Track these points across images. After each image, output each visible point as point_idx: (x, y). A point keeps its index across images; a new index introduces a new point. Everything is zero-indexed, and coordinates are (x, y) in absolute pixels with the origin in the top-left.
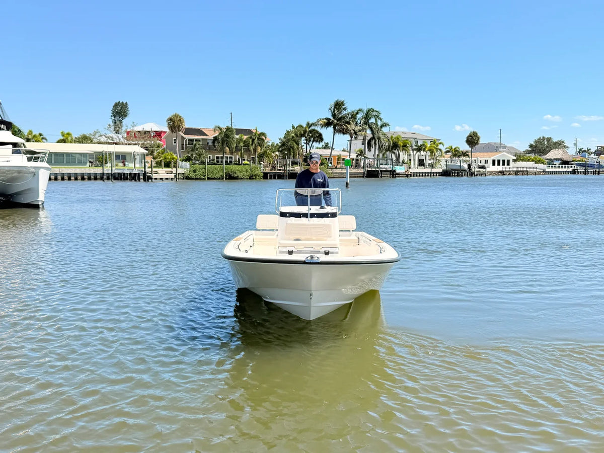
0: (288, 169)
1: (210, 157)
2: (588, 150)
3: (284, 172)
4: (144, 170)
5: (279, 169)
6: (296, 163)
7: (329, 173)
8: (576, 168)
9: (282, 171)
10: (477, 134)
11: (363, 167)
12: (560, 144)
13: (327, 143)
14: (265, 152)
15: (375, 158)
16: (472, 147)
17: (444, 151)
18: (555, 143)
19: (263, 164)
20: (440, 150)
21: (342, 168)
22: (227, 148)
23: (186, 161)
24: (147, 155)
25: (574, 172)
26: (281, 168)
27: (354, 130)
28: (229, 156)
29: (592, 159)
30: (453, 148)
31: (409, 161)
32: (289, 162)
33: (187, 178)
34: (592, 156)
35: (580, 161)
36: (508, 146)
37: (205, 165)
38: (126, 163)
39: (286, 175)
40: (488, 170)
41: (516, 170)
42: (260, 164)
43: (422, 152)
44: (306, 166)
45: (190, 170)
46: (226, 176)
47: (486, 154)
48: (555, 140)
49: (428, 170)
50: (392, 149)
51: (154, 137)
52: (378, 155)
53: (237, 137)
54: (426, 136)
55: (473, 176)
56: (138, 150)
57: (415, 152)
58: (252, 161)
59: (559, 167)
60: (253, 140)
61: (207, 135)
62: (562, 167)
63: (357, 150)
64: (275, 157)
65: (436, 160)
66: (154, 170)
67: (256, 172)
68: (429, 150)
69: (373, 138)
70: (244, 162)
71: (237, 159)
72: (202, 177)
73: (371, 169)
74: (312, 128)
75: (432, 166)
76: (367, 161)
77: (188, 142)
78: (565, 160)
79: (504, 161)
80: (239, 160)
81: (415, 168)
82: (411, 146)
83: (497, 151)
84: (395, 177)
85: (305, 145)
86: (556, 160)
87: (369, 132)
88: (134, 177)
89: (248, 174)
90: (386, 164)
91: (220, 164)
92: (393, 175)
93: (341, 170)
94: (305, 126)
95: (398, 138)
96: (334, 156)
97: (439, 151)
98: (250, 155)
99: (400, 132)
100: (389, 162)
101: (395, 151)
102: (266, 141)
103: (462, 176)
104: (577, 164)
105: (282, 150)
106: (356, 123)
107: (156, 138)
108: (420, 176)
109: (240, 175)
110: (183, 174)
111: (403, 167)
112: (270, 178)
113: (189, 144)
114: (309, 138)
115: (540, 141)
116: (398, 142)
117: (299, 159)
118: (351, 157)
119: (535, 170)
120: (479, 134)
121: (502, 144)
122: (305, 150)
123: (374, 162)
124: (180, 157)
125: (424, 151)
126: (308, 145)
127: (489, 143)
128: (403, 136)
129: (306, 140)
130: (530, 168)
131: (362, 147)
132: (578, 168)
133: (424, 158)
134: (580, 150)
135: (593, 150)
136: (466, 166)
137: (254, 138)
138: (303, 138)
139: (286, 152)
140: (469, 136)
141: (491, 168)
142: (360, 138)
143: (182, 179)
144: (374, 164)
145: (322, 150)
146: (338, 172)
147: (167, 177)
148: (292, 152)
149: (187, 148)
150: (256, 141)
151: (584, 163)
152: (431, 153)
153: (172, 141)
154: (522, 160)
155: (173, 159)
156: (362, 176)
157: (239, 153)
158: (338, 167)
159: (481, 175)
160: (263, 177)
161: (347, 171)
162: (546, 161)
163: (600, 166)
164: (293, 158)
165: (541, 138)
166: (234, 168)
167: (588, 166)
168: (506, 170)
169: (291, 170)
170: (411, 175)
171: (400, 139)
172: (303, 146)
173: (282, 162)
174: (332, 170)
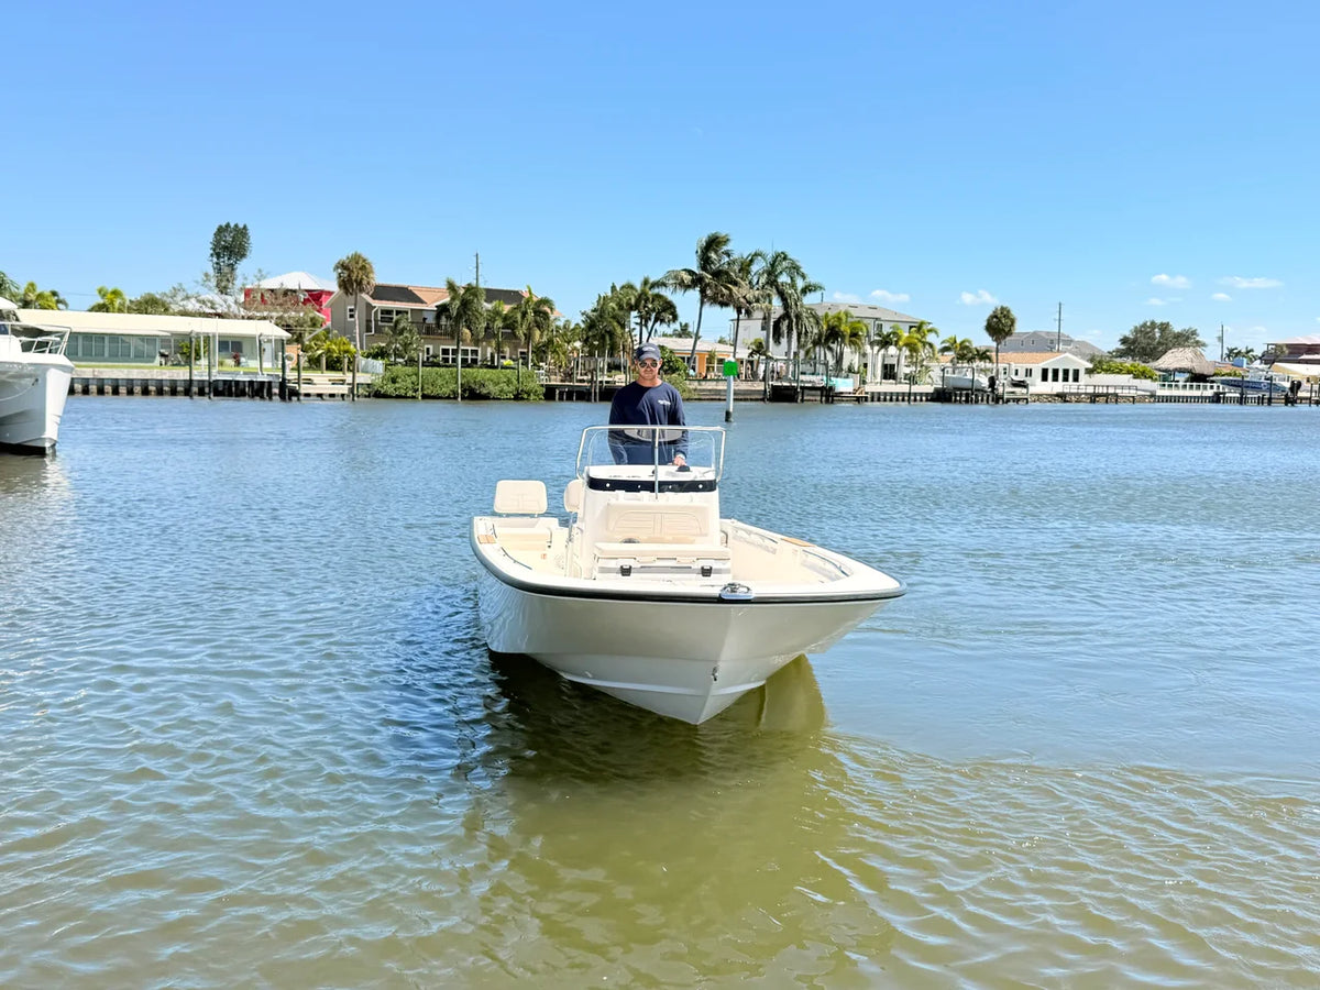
0: (599, 379)
1: (428, 349)
2: (1248, 352)
3: (591, 386)
4: (281, 374)
5: (581, 379)
6: (618, 367)
7: (690, 391)
8: (1221, 390)
9: (586, 384)
10: (1008, 311)
11: (764, 379)
12: (1188, 338)
13: (686, 325)
14: (550, 341)
15: (789, 360)
16: (998, 341)
17: (938, 346)
18: (1178, 336)
19: (545, 367)
20: (931, 345)
21: (717, 380)
22: (467, 331)
23: (375, 357)
24: (289, 342)
25: (1217, 399)
26: (585, 378)
27: (745, 298)
28: (470, 348)
29: (1256, 371)
30: (958, 341)
31: (862, 368)
32: (603, 362)
33: (378, 395)
34: (1257, 364)
35: (1230, 375)
36: (1078, 338)
37: (417, 366)
38: (243, 360)
39: (595, 393)
40: (1032, 390)
41: (1092, 391)
42: (539, 368)
43: (891, 348)
45: (383, 378)
46: (464, 391)
47: (1027, 355)
48: (1177, 328)
49: (904, 388)
50: (827, 340)
51: (306, 302)
52: (795, 353)
53: (489, 306)
54: (901, 315)
55: (1001, 402)
56: (270, 330)
57: (876, 348)
58: (521, 361)
59: (1184, 387)
60: (524, 314)
61: (422, 302)
62: (1191, 387)
63: (749, 342)
64: (572, 352)
65: (922, 366)
66: (305, 375)
67: (531, 385)
68: (907, 345)
69: (786, 316)
70: (503, 362)
71: (489, 355)
72: (410, 393)
73: (780, 384)
74: (656, 291)
75: (911, 379)
76: (771, 365)
77: (379, 315)
78: (1197, 372)
79: (1066, 372)
80: (492, 357)
81: (876, 383)
82: (868, 336)
83: (1051, 349)
84: (831, 402)
85: (638, 327)
86: (1179, 372)
87: (777, 303)
88: (259, 390)
89: (512, 388)
90: (813, 374)
91: (447, 366)
92: (827, 397)
93: (714, 383)
94: (638, 286)
95: (839, 319)
96: (701, 353)
97: (927, 346)
98: (516, 347)
99: (845, 304)
100: (821, 368)
101: (834, 346)
102: (552, 317)
103: (977, 402)
104: (1223, 382)
105: (588, 337)
106: (750, 283)
107: (309, 306)
108: (885, 400)
109: (492, 389)
110: (368, 385)
111: (850, 381)
112: (561, 399)
113: (383, 320)
114: (647, 313)
115: (1145, 330)
116: (840, 327)
117: (623, 359)
118: (737, 356)
119: (1133, 392)
120: (1014, 313)
121: (1064, 335)
122: (638, 338)
123: (787, 368)
124: (362, 348)
125: (896, 344)
126: (644, 328)
127: (1035, 333)
128: (854, 312)
129: (641, 317)
130: (1122, 388)
131: (762, 335)
132: (1227, 390)
133: (894, 361)
134: (1231, 351)
135: (1258, 352)
136: (984, 381)
137: (526, 309)
138: (634, 314)
139: (596, 343)
140: (992, 317)
141: (1038, 386)
142: (758, 315)
143: (366, 396)
144: (787, 372)
145: (674, 339)
146: (710, 388)
147: (332, 392)
148: (608, 342)
149: (378, 329)
150: (531, 315)
151: (1240, 379)
152: (910, 351)
153: (345, 313)
154: (1106, 371)
155: (346, 352)
156: (761, 397)
157: (494, 343)
158: (709, 377)
159: (1017, 400)
160: (544, 395)
161: (729, 386)
162: (1158, 373)
163: (1272, 387)
164: (611, 355)
165: (1148, 324)
166: (480, 374)
167: (1247, 387)
168: (1072, 391)
169: (607, 382)
170: (866, 398)
171: (844, 319)
172: (634, 329)
173: (587, 363)
174: (695, 383)
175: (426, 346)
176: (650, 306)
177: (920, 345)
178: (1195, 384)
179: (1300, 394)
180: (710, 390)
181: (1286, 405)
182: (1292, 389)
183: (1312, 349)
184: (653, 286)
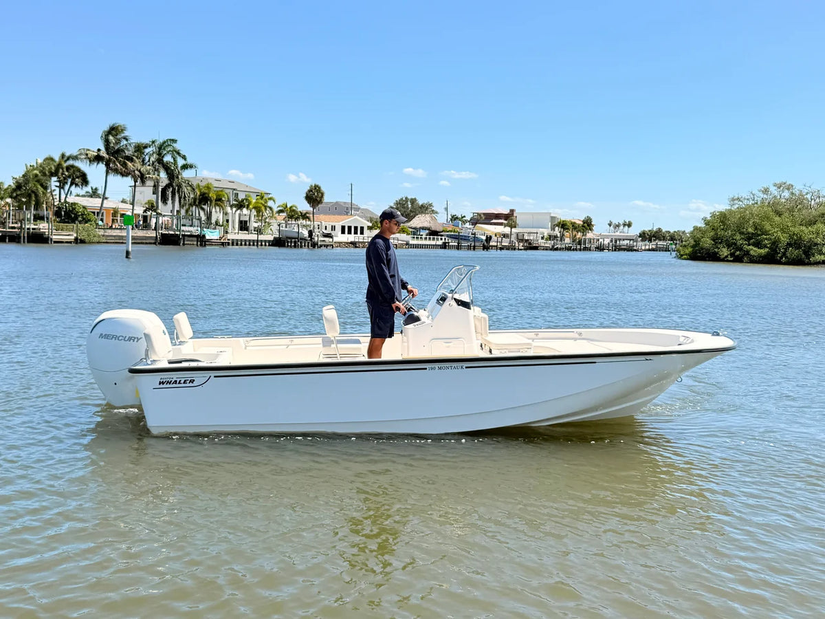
0: (27, 227)
2: (462, 217)
3: (21, 232)
5: (12, 226)
6: (42, 218)
7: (99, 236)
8: (447, 241)
9: (16, 230)
10: (319, 188)
11: (155, 229)
12: (427, 208)
13: (96, 189)
15: (173, 215)
16: (313, 207)
17: (275, 209)
18: (422, 206)
20: (271, 208)
21: (120, 229)
25: (444, 246)
26: (16, 225)
27: (140, 171)
29: (467, 229)
30: (288, 207)
31: (225, 222)
32: (29, 215)
34: (467, 225)
35: (451, 231)
36: (362, 207)
39: (24, 237)
40: (335, 239)
43: (245, 210)
44: (60, 222)
47: (332, 217)
48: (420, 203)
49: (254, 237)
50: (200, 203)
52: (178, 211)
54: (250, 187)
57: (234, 209)
59: (426, 238)
62: (430, 238)
63: (144, 203)
64: (4, 206)
65: (265, 222)
68: (255, 208)
69: (170, 185)
73: (167, 232)
74: (71, 162)
75: (259, 231)
76: (161, 219)
78: (433, 229)
79: (356, 228)
81: (235, 233)
82: (229, 200)
83: (347, 213)
84: (205, 246)
85: (58, 189)
86: (423, 229)
87: (163, 175)
90: (191, 226)
92: (201, 242)
93: (118, 231)
94: (57, 158)
95: (208, 187)
96: (107, 209)
97: (268, 209)
99: (212, 178)
100: (196, 222)
101: (205, 207)
103: (301, 247)
104: (448, 236)
105: (17, 195)
106: (143, 161)
108: (241, 245)
111: (217, 231)
114: (65, 178)
115: (401, 203)
116: (208, 194)
117: (47, 212)
118: (135, 212)
120: (323, 189)
121: (354, 205)
122: (58, 197)
123: (172, 221)
125: (247, 208)
126: (62, 190)
127: (336, 202)
128: (216, 184)
129: (59, 181)
132: (450, 241)
133: (247, 219)
134: (453, 217)
135: (468, 218)
136: (306, 233)
138: (54, 179)
139: (24, 200)
140: (310, 191)
141: (340, 238)
142: (150, 183)
144: (172, 225)
145: (87, 198)
146: (114, 234)
148: (34, 199)
151: (457, 234)
152: (257, 212)
156: (153, 241)
158: (114, 227)
159: (326, 246)
161: (128, 233)
162: (411, 230)
163: (475, 239)
164: (36, 208)
165: (404, 199)
167: (462, 239)
168: (360, 240)
169: (33, 229)
170: (228, 243)
171: (212, 188)
172: (54, 190)
173: (17, 214)
174: (102, 230)
177: (263, 208)
178: (432, 237)
179: (491, 244)
180: (115, 236)
181: (483, 250)
182: (486, 240)
183: (498, 216)
184: (68, 159)
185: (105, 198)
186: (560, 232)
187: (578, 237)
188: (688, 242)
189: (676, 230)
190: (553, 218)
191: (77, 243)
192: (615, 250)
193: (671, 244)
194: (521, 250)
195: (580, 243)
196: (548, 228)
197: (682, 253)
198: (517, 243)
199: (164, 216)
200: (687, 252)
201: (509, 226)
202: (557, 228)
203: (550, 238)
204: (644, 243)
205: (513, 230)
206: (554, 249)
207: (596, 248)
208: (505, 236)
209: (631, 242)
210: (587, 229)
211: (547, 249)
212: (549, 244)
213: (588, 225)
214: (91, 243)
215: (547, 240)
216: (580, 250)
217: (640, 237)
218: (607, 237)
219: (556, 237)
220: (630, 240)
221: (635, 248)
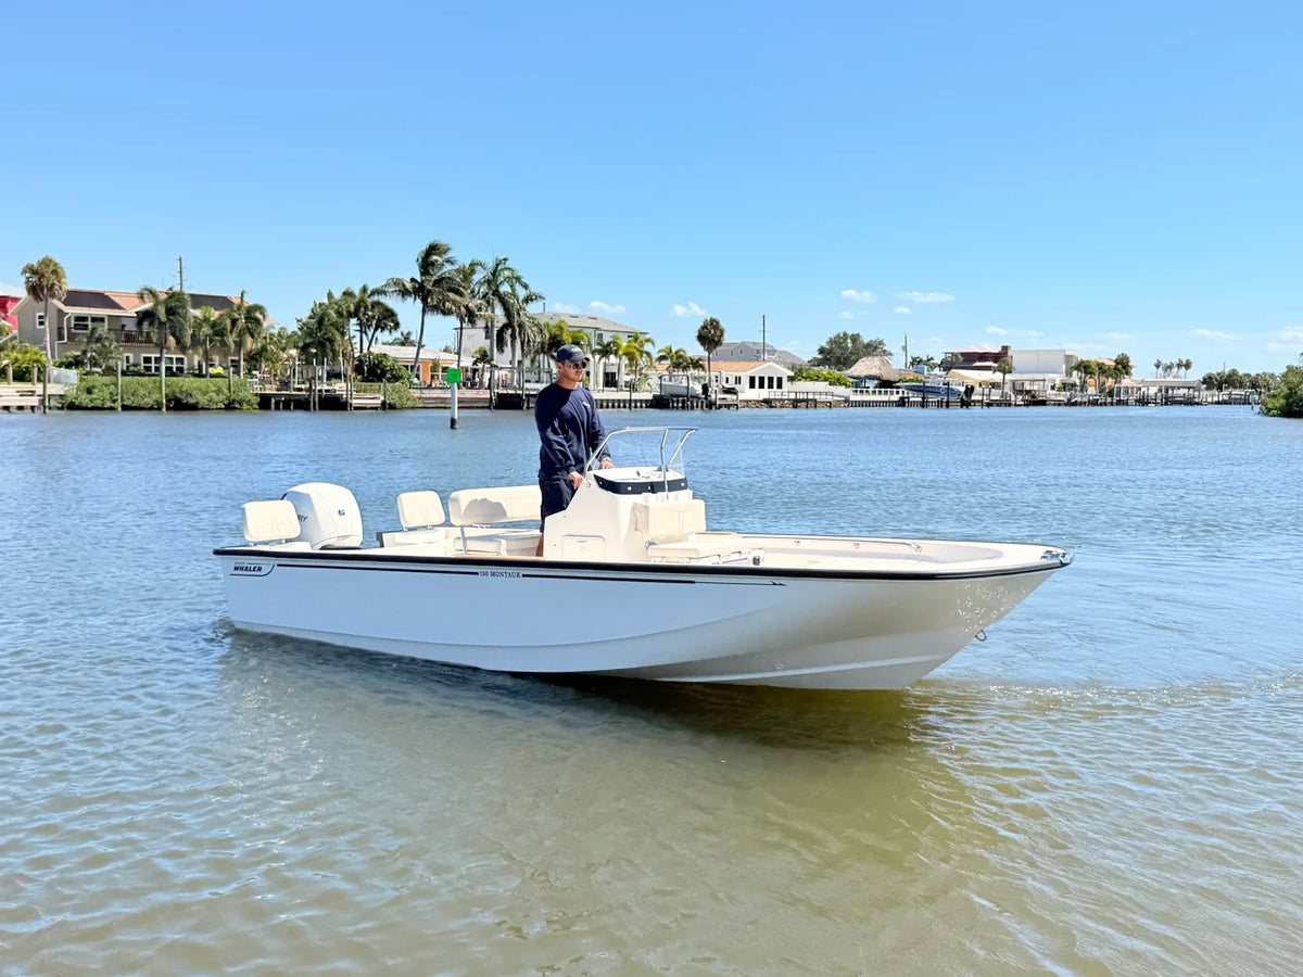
0: (318, 388)
1: (127, 357)
2: (929, 360)
3: (310, 395)
5: (298, 387)
6: (337, 376)
7: (414, 399)
8: (906, 395)
9: (304, 393)
10: (717, 323)
11: (489, 387)
12: (876, 348)
13: (409, 333)
14: (264, 348)
15: (513, 368)
16: (709, 350)
17: (655, 355)
18: (868, 346)
19: (259, 375)
20: (648, 354)
21: (441, 388)
22: (171, 338)
23: (69, 366)
25: (902, 403)
26: (303, 386)
27: (467, 307)
28: (174, 356)
29: (936, 377)
30: (674, 351)
32: (321, 371)
33: (72, 407)
34: (937, 371)
35: (912, 381)
36: (779, 349)
37: (116, 376)
39: (314, 402)
40: (742, 396)
41: (794, 397)
42: (253, 376)
43: (612, 357)
44: (362, 381)
45: (78, 389)
46: (169, 401)
47: (736, 365)
48: (866, 340)
49: (625, 395)
50: (550, 349)
52: (520, 362)
53: (198, 313)
54: (620, 324)
55: (714, 408)
58: (231, 369)
59: (874, 392)
60: (234, 322)
61: (116, 306)
62: (880, 392)
63: (473, 351)
64: (287, 360)
65: (641, 374)
67: (241, 394)
68: (626, 354)
69: (508, 325)
70: (212, 371)
71: (196, 363)
72: (108, 404)
73: (505, 392)
74: (376, 298)
75: (632, 387)
76: (496, 374)
77: (73, 322)
78: (885, 378)
79: (771, 379)
80: (200, 366)
82: (589, 345)
83: (758, 359)
85: (358, 335)
86: (870, 379)
87: (499, 311)
89: (222, 397)
90: (537, 382)
91: (149, 375)
93: (439, 391)
94: (357, 292)
95: (561, 328)
96: (425, 361)
97: (645, 355)
98: (226, 355)
99: (564, 315)
102: (265, 325)
103: (692, 408)
104: (907, 388)
105: (305, 344)
106: (473, 292)
108: (607, 407)
109: (203, 400)
110: (61, 396)
112: (277, 408)
113: (77, 327)
114: (368, 320)
115: (838, 341)
116: (561, 335)
117: (345, 367)
118: (462, 364)
119: (829, 398)
120: (723, 324)
121: (768, 346)
122: (358, 346)
123: (512, 376)
124: (53, 357)
125: (616, 354)
126: (364, 336)
127: (742, 343)
128: (572, 322)
129: (360, 324)
130: (820, 393)
131: (486, 344)
132: (910, 395)
133: (615, 370)
134: (914, 360)
135: (937, 361)
136: (698, 389)
137: (236, 316)
138: (354, 321)
139: (314, 351)
140: (704, 327)
141: (747, 393)
143: (58, 408)
144: (513, 381)
145: (397, 347)
146: (435, 396)
147: (21, 404)
149: (71, 337)
150: (242, 322)
151: (921, 384)
152: (629, 359)
153: (34, 320)
154: (806, 378)
155: (37, 361)
156: (486, 405)
157: (201, 351)
158: (434, 385)
159: (728, 406)
160: (258, 404)
161: (453, 393)
162: (852, 380)
163: (949, 391)
164: (331, 363)
165: (841, 335)
166: (187, 383)
167: (928, 392)
168: (776, 397)
169: (326, 391)
171: (565, 328)
172: (354, 337)
173: (305, 371)
174: (419, 391)
175: (126, 355)
176: (370, 313)
177: (637, 355)
178: (883, 390)
179: (973, 398)
180: (434, 398)
181: (962, 407)
182: (966, 392)
183: (983, 357)
184: (373, 293)
185: (420, 346)
186: (1080, 378)
187: (1107, 385)
188: (1279, 390)
189: (1261, 373)
190: (1068, 358)
191: (384, 409)
192: (1166, 404)
193: (1252, 393)
194: (1019, 405)
195: (1111, 394)
196: (1061, 373)
197: (1270, 406)
198: (1013, 396)
199: (501, 368)
200: (1278, 405)
201: (1000, 371)
202: (1075, 373)
203: (1064, 388)
204: (1211, 392)
205: (1008, 377)
206: (1070, 403)
207: (1136, 401)
208: (994, 385)
209: (1191, 391)
210: (1122, 373)
211: (1059, 405)
212: (1064, 396)
213: (1124, 367)
214: (402, 408)
215: (1059, 390)
216: (1112, 404)
217: (1204, 381)
218: (1153, 384)
219: (1074, 385)
220: (1189, 388)
221: (1197, 400)
